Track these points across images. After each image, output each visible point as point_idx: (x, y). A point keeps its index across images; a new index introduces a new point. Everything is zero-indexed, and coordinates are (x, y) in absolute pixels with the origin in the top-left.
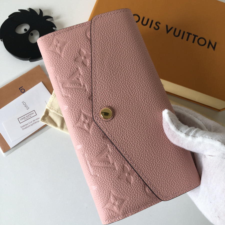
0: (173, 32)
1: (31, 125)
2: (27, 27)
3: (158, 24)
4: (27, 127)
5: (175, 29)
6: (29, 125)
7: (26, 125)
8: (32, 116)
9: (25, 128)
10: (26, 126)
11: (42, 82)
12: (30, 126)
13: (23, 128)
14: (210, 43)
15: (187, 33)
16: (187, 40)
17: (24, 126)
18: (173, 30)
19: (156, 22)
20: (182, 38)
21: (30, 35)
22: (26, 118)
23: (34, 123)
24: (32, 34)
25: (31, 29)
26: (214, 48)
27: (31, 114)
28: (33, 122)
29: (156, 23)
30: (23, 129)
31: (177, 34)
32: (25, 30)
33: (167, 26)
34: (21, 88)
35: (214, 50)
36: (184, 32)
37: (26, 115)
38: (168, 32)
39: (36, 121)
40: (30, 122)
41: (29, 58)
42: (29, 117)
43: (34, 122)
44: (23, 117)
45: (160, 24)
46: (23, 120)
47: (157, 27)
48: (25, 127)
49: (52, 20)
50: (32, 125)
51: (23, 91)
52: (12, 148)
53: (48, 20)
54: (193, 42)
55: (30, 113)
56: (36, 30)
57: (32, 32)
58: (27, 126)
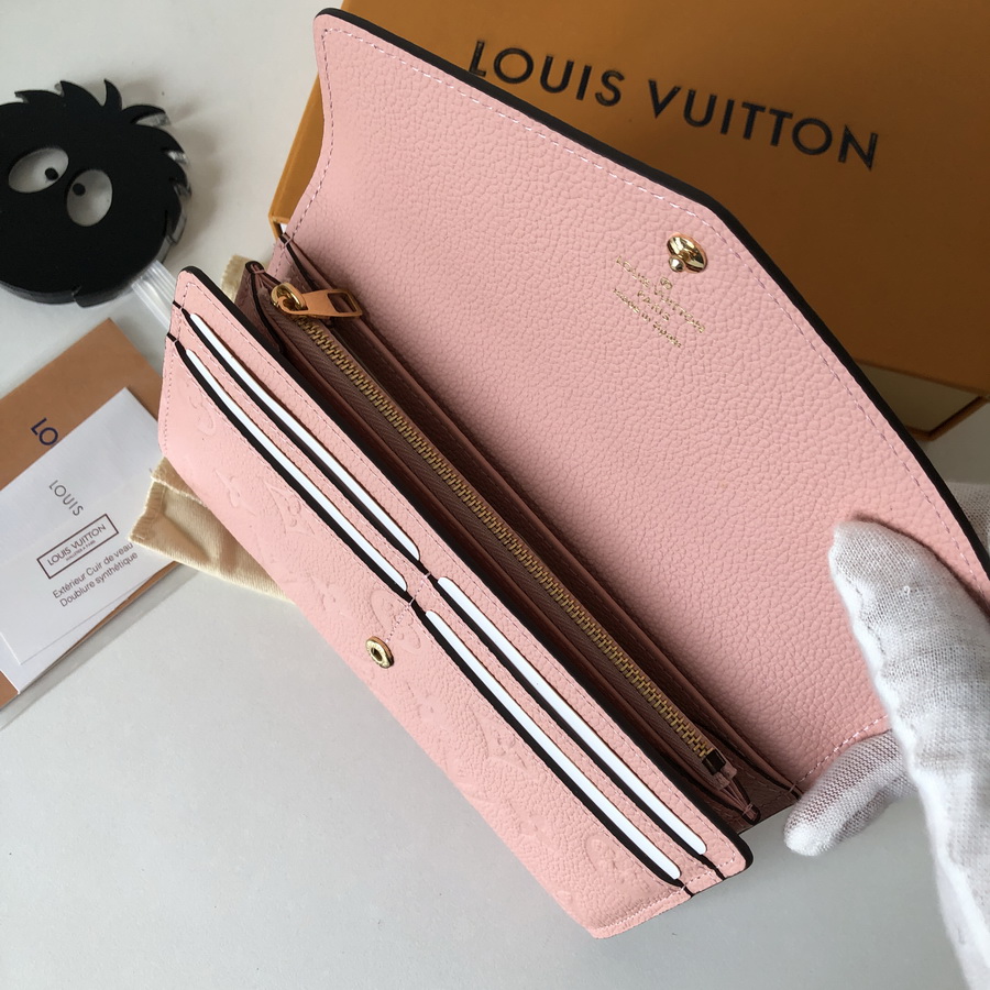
0: (683, 108)
1: (98, 580)
2: (58, 161)
3: (613, 80)
4: (82, 591)
5: (691, 96)
6: (89, 579)
7: (76, 582)
8: (98, 540)
9: (72, 598)
10: (76, 588)
11: (130, 389)
12: (92, 584)
13: (65, 595)
14: (848, 138)
15: (745, 105)
16: (748, 134)
17: (67, 588)
18: (680, 100)
19: (603, 72)
20: (725, 129)
21: (71, 192)
22: (73, 550)
23: (109, 572)
24: (80, 190)
25: (74, 170)
26: (868, 159)
27: (95, 532)
28: (105, 568)
29: (605, 78)
30: (64, 602)
31: (699, 112)
32: (51, 173)
33: (653, 86)
34: (39, 424)
35: (870, 167)
36: (730, 104)
37: (72, 541)
38: (659, 108)
39: (117, 560)
40: (93, 565)
41: (74, 289)
42: (84, 545)
43: (111, 565)
44: (58, 551)
45: (621, 78)
46: (63, 563)
47: (609, 95)
48: (71, 593)
49: (163, 122)
50: (100, 580)
51: (48, 436)
52: (23, 692)
53: (148, 121)
54: (775, 141)
55: (90, 529)
56: (95, 171)
57: (80, 180)
58: (82, 585)
